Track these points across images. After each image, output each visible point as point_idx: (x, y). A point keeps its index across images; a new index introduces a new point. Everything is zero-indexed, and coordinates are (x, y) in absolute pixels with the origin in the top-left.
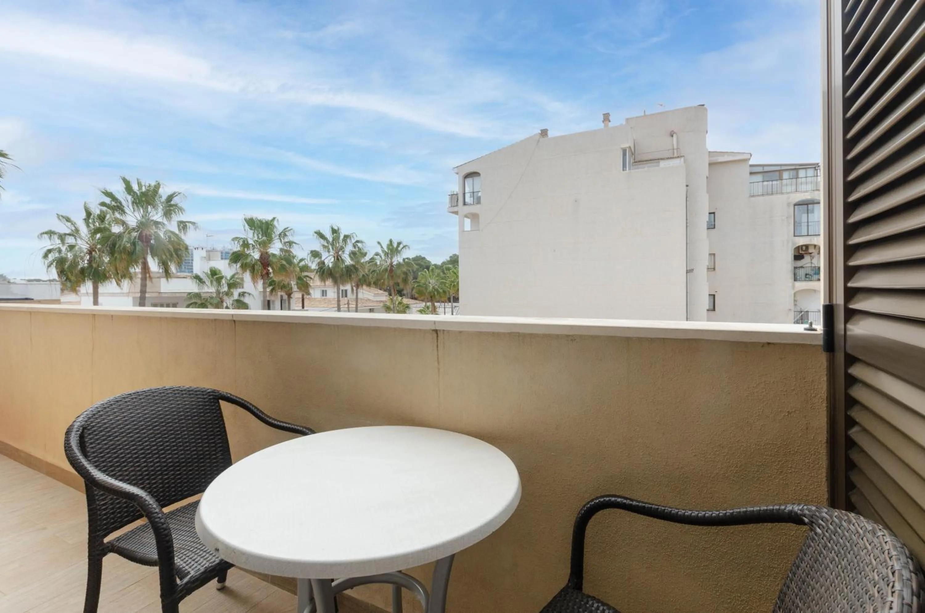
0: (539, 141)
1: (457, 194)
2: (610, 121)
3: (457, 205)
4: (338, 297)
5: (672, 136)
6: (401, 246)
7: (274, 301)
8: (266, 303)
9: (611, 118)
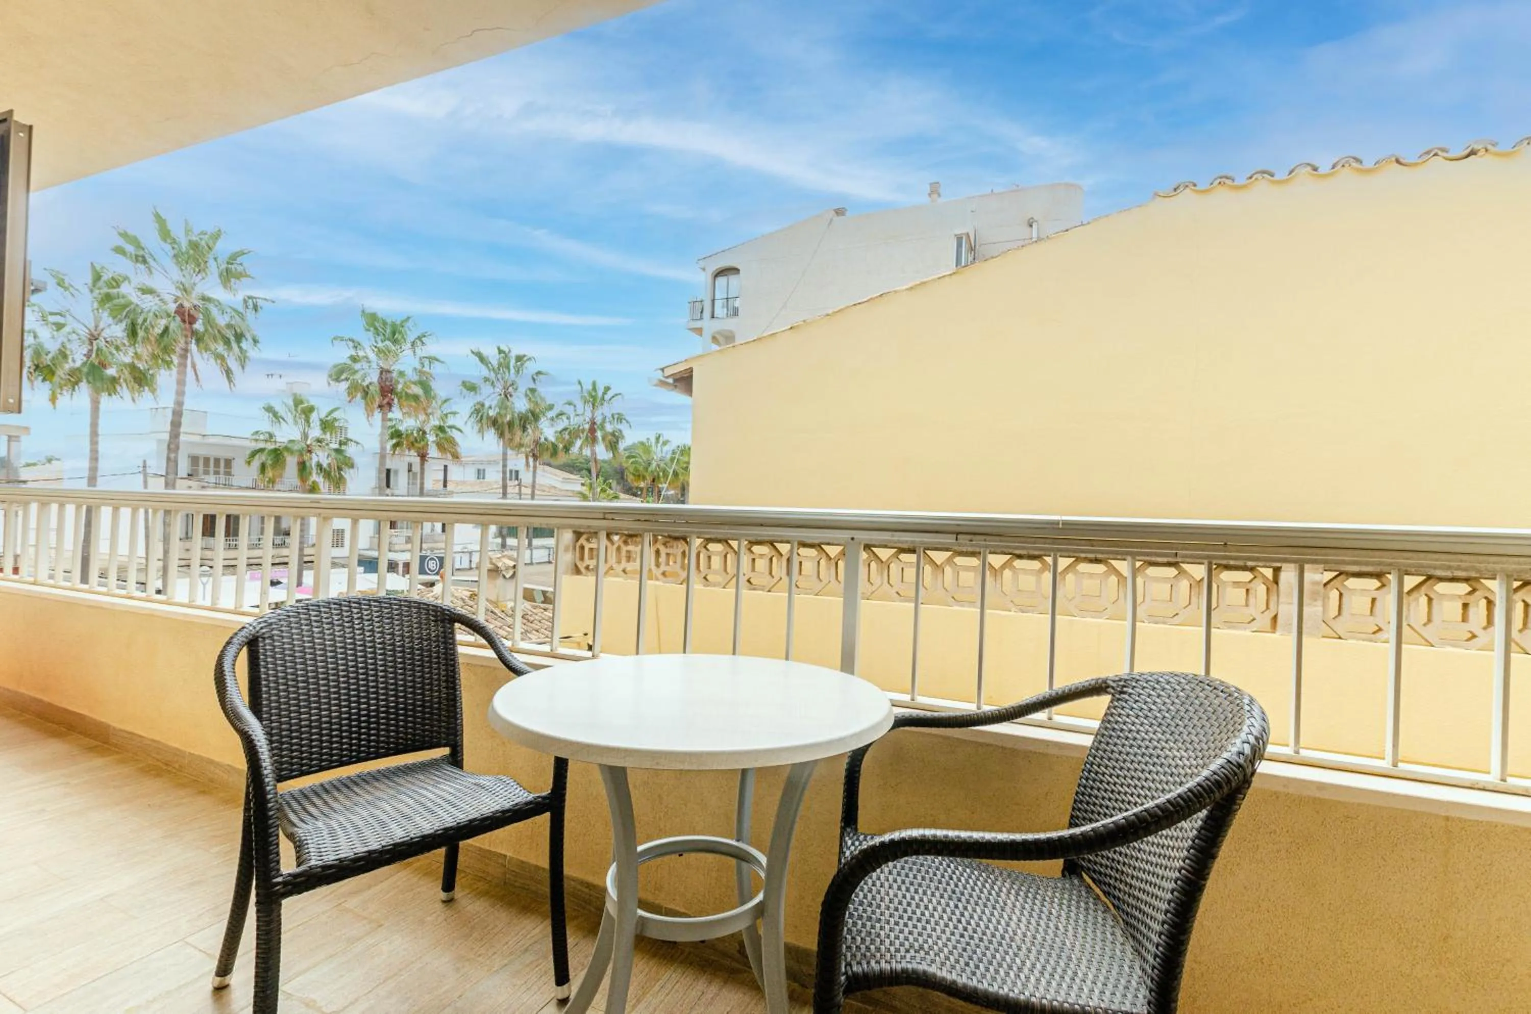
0: (831, 220)
1: (701, 301)
2: (939, 195)
3: (701, 318)
4: (504, 479)
5: (1031, 226)
6: (610, 394)
7: (396, 472)
8: (384, 475)
9: (941, 191)
